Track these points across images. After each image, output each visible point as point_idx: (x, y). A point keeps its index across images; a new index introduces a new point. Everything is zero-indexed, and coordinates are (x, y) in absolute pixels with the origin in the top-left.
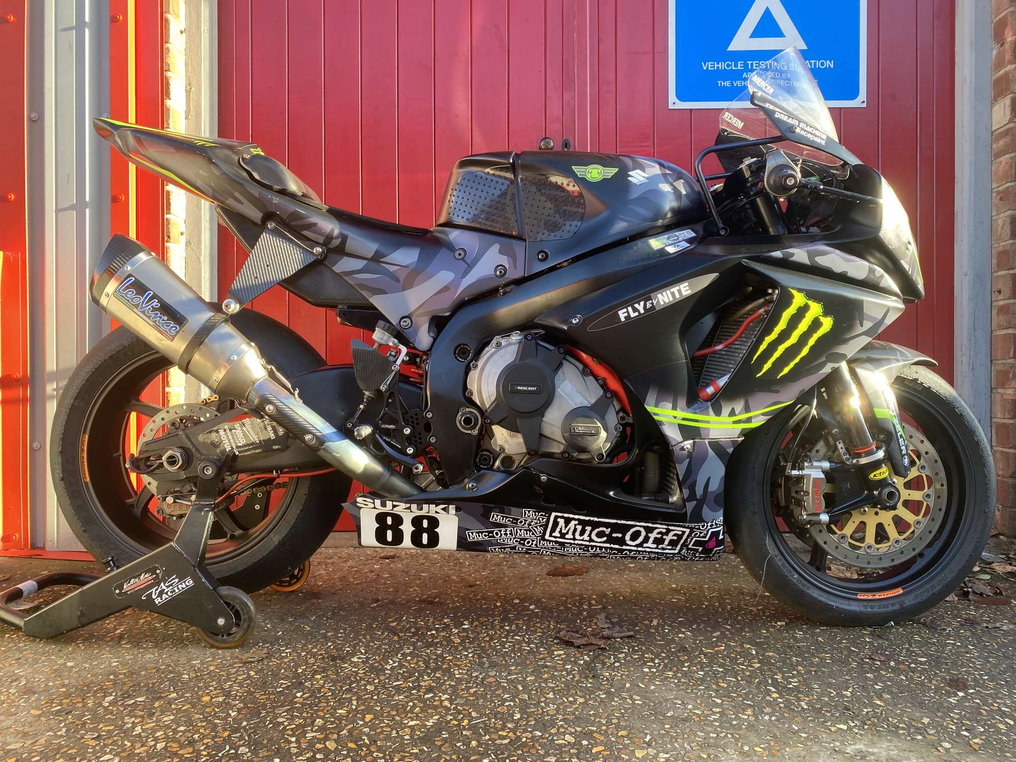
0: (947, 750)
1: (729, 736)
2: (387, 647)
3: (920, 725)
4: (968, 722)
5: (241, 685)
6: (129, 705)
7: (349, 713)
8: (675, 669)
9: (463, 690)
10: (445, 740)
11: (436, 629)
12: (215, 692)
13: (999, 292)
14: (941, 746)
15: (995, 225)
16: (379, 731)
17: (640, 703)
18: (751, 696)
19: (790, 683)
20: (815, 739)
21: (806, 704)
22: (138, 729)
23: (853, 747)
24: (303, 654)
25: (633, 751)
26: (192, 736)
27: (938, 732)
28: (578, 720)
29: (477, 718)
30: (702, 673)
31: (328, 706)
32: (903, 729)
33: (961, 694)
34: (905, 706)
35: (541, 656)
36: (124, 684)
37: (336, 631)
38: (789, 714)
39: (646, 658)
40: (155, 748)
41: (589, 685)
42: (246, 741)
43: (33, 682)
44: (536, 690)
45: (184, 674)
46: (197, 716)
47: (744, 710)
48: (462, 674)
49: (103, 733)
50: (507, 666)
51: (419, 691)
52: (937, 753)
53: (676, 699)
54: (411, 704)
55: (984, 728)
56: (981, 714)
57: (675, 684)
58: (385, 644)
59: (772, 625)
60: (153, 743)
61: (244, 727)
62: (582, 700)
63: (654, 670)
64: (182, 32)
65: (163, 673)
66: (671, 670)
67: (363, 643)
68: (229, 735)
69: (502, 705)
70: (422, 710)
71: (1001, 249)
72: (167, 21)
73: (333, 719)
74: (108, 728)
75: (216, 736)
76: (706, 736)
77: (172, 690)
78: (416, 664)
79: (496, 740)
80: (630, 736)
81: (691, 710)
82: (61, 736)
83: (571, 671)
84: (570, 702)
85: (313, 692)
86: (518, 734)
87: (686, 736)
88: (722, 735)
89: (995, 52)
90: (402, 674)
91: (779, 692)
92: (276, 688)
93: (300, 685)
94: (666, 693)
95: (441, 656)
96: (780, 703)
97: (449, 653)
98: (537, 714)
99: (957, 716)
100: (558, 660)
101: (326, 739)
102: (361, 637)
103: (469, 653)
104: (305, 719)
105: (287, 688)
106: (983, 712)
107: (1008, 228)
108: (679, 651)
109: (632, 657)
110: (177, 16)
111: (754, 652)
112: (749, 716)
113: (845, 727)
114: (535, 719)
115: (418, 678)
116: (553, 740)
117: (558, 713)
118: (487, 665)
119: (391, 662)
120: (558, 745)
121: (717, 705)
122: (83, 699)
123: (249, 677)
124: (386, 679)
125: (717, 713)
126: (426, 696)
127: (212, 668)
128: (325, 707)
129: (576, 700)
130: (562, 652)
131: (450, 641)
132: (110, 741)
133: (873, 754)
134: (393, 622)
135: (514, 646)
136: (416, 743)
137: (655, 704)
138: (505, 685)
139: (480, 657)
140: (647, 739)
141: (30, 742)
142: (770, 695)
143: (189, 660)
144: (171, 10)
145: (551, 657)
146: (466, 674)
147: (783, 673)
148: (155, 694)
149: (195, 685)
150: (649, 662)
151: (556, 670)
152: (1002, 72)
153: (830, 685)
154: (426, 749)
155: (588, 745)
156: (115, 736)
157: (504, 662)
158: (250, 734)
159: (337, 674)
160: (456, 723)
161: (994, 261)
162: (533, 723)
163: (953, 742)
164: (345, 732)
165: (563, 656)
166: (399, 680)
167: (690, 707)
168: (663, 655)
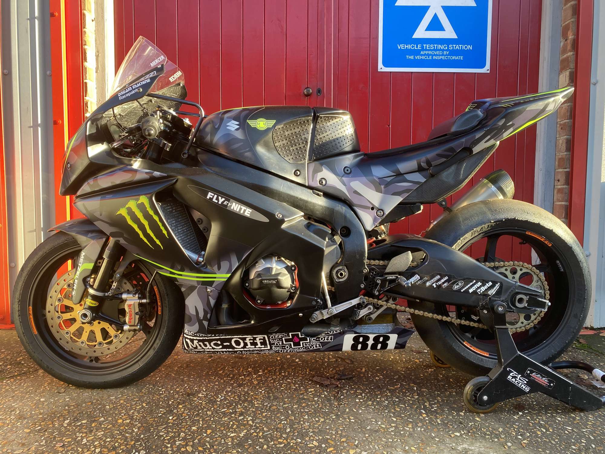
0: (509, 447)
1: (399, 440)
2: (217, 387)
3: (497, 433)
4: (522, 430)
5: (139, 413)
6: (78, 426)
7: (198, 428)
8: (373, 399)
9: (259, 414)
10: (250, 445)
11: (244, 375)
12: (124, 417)
13: (559, 181)
14: (507, 445)
15: (557, 143)
16: (214, 440)
17: (354, 421)
18: (412, 416)
19: (433, 408)
20: (442, 441)
21: (440, 420)
22: (85, 441)
23: (461, 446)
24: (172, 392)
25: (349, 450)
26: (114, 444)
27: (506, 437)
28: (320, 432)
29: (267, 431)
30: (387, 402)
31: (187, 425)
32: (488, 435)
33: (520, 413)
34: (491, 421)
35: (302, 392)
36: (74, 412)
37: (189, 376)
38: (431, 427)
39: (358, 393)
40: (95, 452)
41: (327, 410)
42: (144, 447)
43: (23, 412)
44: (299, 414)
45: (106, 406)
46: (116, 432)
47: (407, 425)
48: (259, 404)
49: (66, 443)
50: (283, 399)
51: (235, 415)
52: (504, 449)
53: (372, 418)
54: (231, 423)
55: (530, 434)
56: (529, 425)
57: (372, 409)
58: (216, 385)
59: (426, 371)
60: (93, 449)
61: (142, 438)
62: (322, 420)
63: (361, 400)
64: (93, 21)
65: (95, 405)
66: (370, 400)
67: (204, 384)
68: (134, 443)
69: (280, 423)
70: (238, 427)
71: (560, 157)
72: (84, 14)
73: (190, 433)
74: (68, 440)
75: (127, 444)
76: (387, 441)
77: (101, 416)
78: (234, 397)
79: (277, 445)
80: (347, 441)
81: (380, 425)
82: (43, 445)
83: (317, 402)
84: (316, 421)
85: (179, 416)
86: (289, 441)
87: (376, 441)
88: (395, 440)
89: (562, 44)
90: (226, 404)
91: (426, 414)
92: (158, 413)
93: (171, 412)
94: (367, 415)
95: (247, 392)
96: (427, 420)
97: (251, 390)
98: (299, 429)
99: (517, 427)
100: (310, 395)
101: (187, 445)
102: (203, 381)
103: (263, 390)
104: (175, 433)
105: (164, 414)
106: (531, 424)
107: (564, 145)
108: (375, 388)
109: (350, 392)
110: (90, 11)
111: (415, 389)
112: (410, 428)
113: (458, 434)
114: (298, 432)
115: (235, 407)
116: (307, 444)
117: (310, 428)
118: (272, 398)
119: (220, 397)
120: (309, 447)
121: (393, 422)
122: (53, 422)
123: (143, 407)
124: (218, 407)
125: (394, 427)
126: (240, 418)
127: (122, 402)
128: (185, 425)
129: (319, 420)
130: (313, 390)
131: (252, 383)
132: (70, 448)
133: (471, 450)
134: (220, 371)
135: (287, 386)
136: (235, 447)
137: (361, 422)
138: (282, 410)
139: (268, 393)
140: (356, 443)
141: (26, 449)
142: (422, 415)
143: (109, 397)
144: (86, 8)
145: (306, 392)
146: (261, 404)
147: (429, 401)
148: (92, 418)
149: (114, 413)
150: (359, 395)
151: (309, 401)
152: (565, 56)
153: (453, 409)
154: (240, 451)
155: (325, 447)
156: (72, 445)
157: (281, 396)
158: (146, 442)
159: (191, 404)
160: (256, 434)
161: (557, 163)
162: (296, 434)
163: (513, 443)
164: (196, 441)
165: (313, 392)
166: (225, 408)
167: (379, 423)
168: (367, 391)
